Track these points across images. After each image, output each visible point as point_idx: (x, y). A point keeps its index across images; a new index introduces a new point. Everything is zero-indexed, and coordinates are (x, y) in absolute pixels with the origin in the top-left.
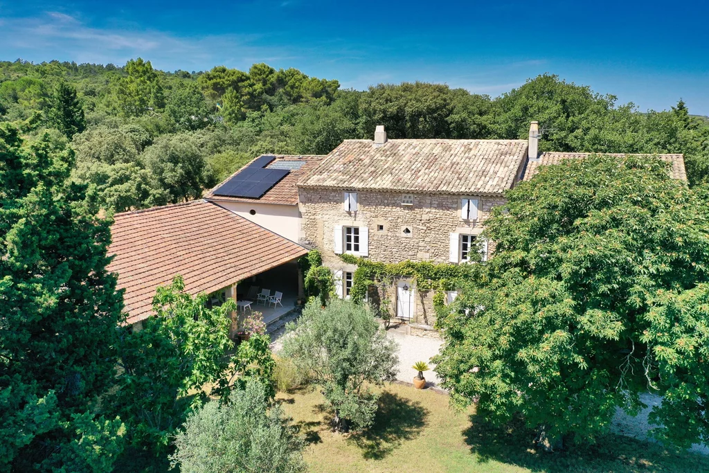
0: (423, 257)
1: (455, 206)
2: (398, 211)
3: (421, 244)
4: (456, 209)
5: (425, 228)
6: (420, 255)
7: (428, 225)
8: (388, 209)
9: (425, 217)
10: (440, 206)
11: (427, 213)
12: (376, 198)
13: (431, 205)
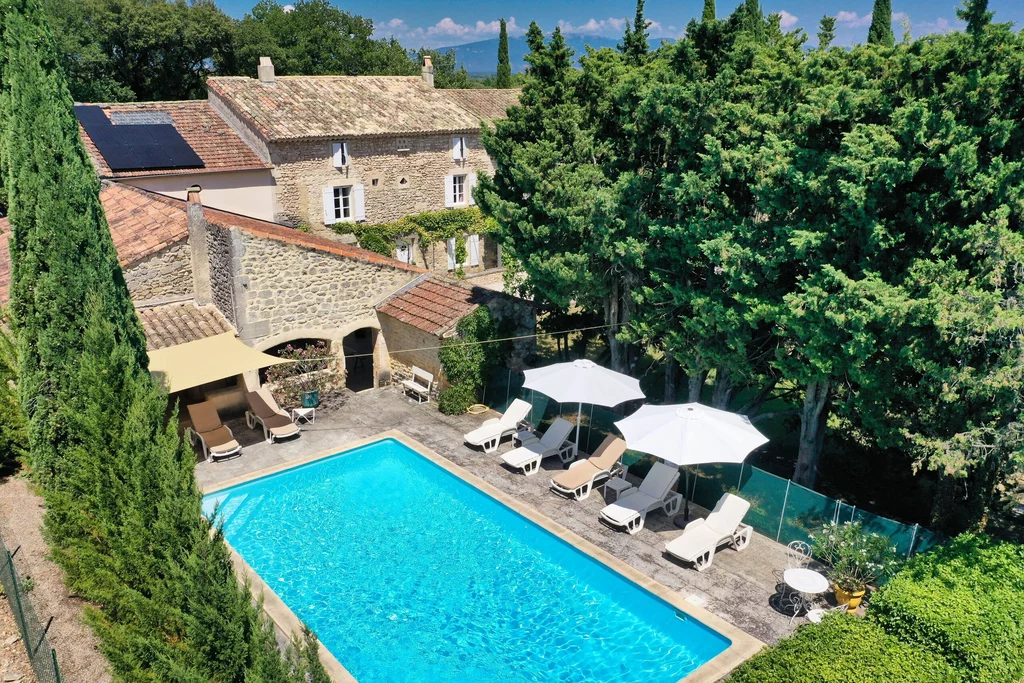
0: (421, 208)
1: (446, 146)
2: (393, 159)
3: (418, 193)
4: (448, 149)
5: (420, 175)
6: (417, 207)
7: (423, 171)
8: (381, 159)
9: (420, 162)
10: (434, 148)
11: (421, 158)
12: (369, 147)
13: (424, 149)
